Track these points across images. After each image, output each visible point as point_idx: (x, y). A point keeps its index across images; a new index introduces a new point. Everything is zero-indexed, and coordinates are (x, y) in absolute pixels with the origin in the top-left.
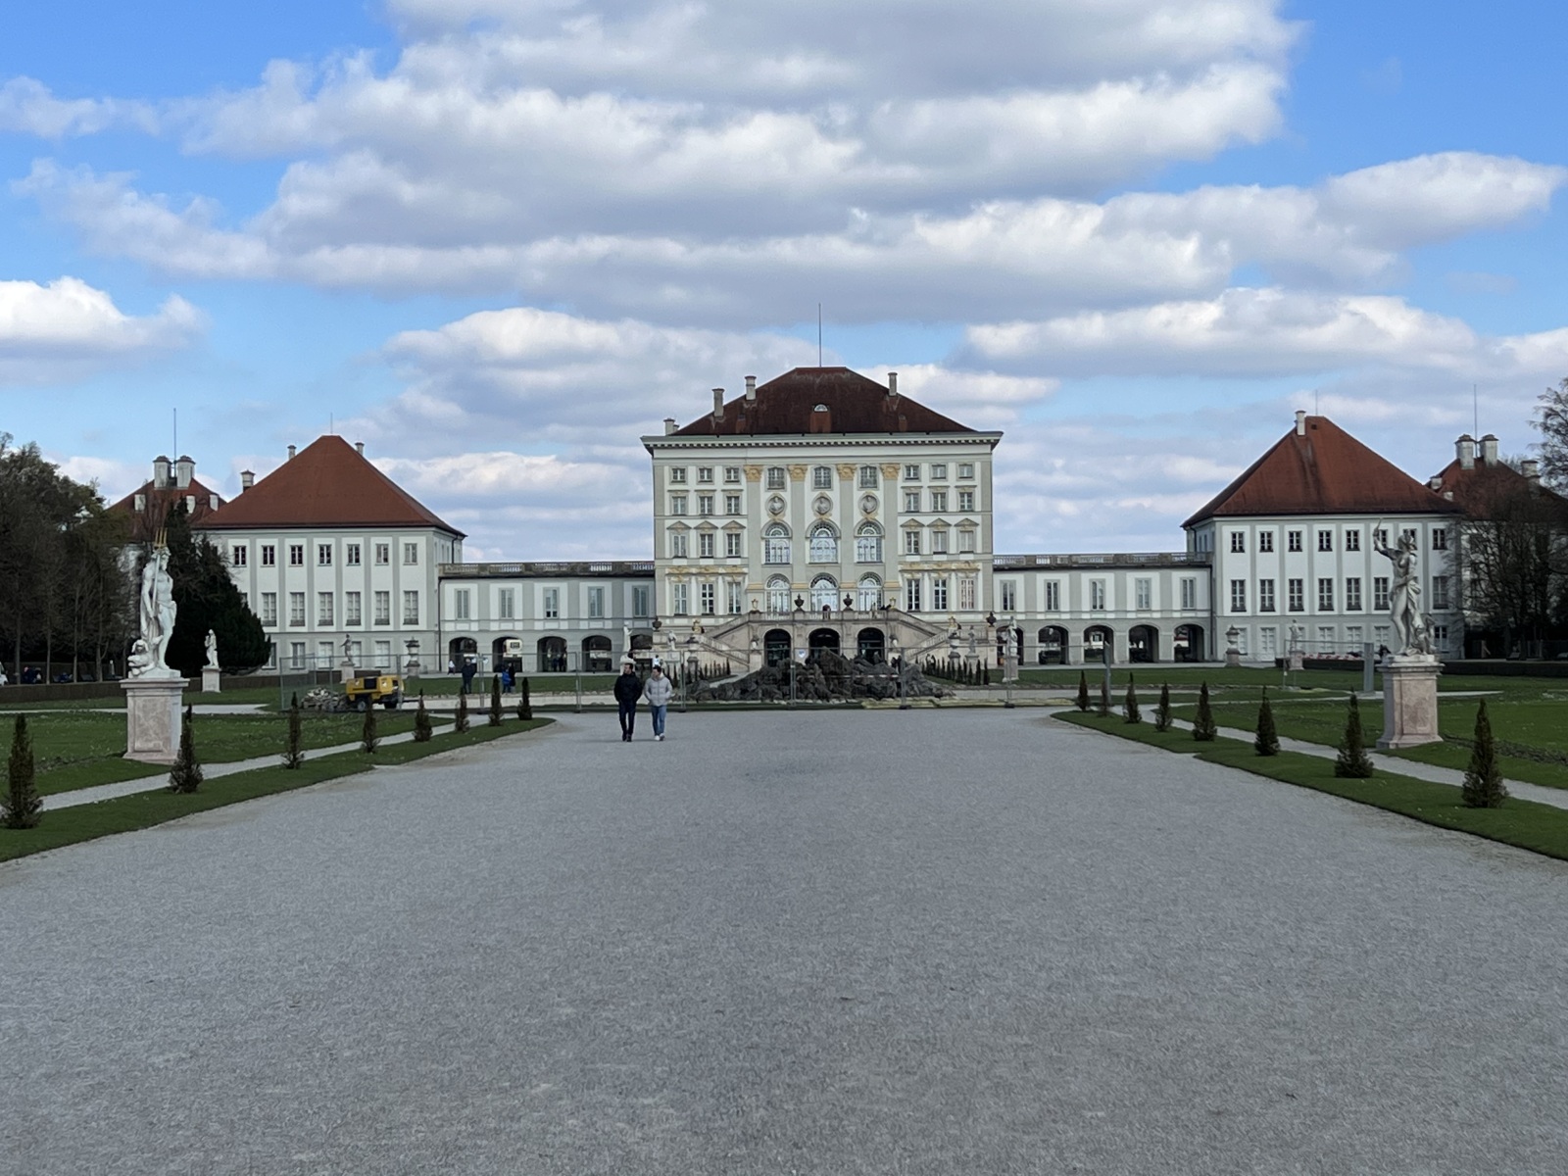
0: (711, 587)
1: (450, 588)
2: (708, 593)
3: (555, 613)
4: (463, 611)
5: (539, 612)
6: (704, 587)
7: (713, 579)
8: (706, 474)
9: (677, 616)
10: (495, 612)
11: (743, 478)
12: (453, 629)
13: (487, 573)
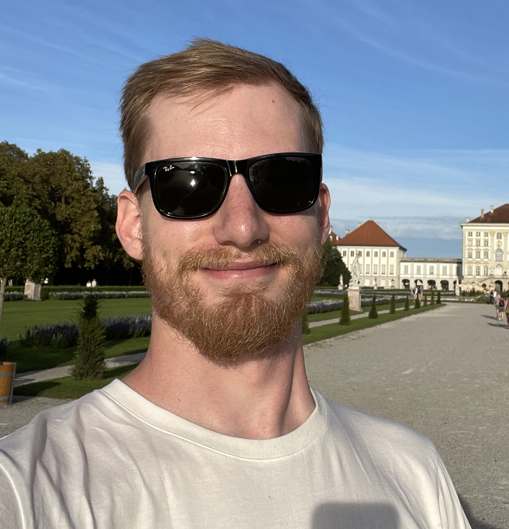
0: (479, 267)
1: (403, 264)
2: (478, 269)
3: (433, 273)
4: (406, 272)
5: (428, 272)
6: (477, 267)
7: (480, 265)
8: (478, 234)
9: (469, 275)
10: (415, 272)
11: (489, 235)
12: (403, 276)
13: (413, 261)
